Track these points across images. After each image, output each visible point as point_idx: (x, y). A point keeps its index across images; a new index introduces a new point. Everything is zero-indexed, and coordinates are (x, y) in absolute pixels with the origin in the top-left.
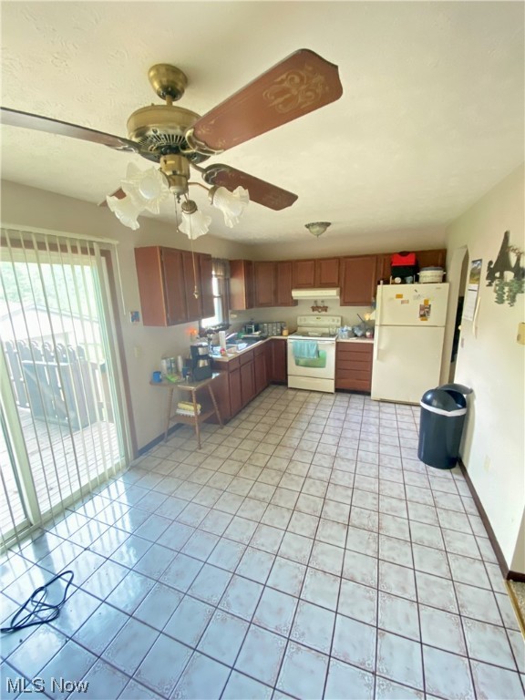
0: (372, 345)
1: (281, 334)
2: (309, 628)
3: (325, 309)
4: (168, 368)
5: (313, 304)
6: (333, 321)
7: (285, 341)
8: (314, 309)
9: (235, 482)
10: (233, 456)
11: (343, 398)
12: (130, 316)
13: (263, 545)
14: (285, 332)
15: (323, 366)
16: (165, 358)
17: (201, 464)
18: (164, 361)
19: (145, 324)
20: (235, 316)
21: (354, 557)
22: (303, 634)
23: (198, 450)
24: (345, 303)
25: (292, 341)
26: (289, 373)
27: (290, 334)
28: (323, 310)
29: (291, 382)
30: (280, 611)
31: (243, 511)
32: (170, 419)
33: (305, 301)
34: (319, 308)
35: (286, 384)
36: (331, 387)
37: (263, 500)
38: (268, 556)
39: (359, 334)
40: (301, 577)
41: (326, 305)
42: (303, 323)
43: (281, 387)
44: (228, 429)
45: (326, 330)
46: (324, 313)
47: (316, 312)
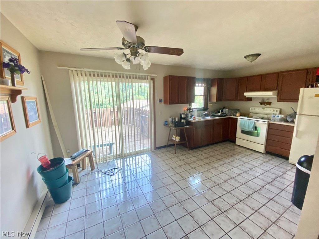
0: (294, 127)
1: (236, 116)
2: (163, 217)
3: (269, 104)
4: (171, 121)
5: (261, 101)
6: (273, 111)
7: (237, 119)
8: (261, 103)
9: (179, 168)
10: (184, 160)
11: (269, 157)
12: (159, 100)
13: (170, 189)
14: (238, 114)
15: (258, 135)
16: (171, 117)
17: (172, 158)
18: (170, 118)
19: (164, 103)
20: (212, 105)
21: (201, 212)
22: (160, 217)
23: (174, 154)
24: (280, 100)
25: (241, 120)
26: (236, 137)
27: (241, 116)
28: (267, 104)
29: (238, 142)
30: (159, 207)
31: (173, 176)
32: (169, 140)
33: (256, 99)
34: (264, 103)
35: (235, 142)
36: (262, 149)
37: (183, 177)
38: (169, 192)
39: (289, 120)
40: (174, 204)
41: (270, 101)
42: (253, 111)
43: (232, 143)
44: (191, 151)
45: (266, 116)
46: (268, 106)
47: (263, 105)
